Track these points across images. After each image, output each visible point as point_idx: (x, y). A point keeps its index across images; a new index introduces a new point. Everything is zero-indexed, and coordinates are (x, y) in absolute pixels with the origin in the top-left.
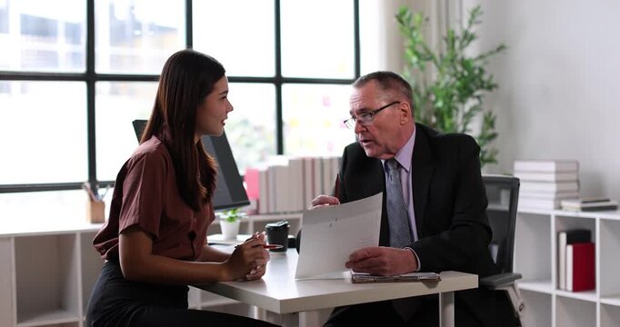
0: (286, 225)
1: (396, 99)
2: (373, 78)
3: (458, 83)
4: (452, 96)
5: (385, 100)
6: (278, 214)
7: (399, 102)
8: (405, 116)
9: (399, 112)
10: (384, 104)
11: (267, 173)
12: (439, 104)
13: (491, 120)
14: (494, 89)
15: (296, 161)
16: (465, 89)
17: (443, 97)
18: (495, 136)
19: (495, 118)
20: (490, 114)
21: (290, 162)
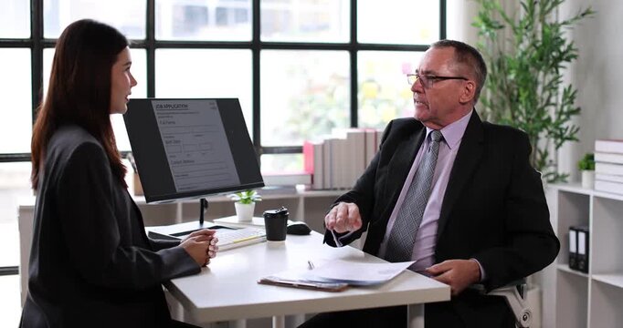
0: (285, 212)
3: (535, 53)
4: (527, 67)
6: (335, 189)
7: (466, 80)
9: (462, 89)
11: (323, 146)
12: (512, 77)
13: (570, 94)
14: (573, 60)
15: (357, 134)
16: (541, 59)
17: (516, 69)
18: (577, 111)
19: (575, 92)
20: (570, 87)
21: (349, 134)
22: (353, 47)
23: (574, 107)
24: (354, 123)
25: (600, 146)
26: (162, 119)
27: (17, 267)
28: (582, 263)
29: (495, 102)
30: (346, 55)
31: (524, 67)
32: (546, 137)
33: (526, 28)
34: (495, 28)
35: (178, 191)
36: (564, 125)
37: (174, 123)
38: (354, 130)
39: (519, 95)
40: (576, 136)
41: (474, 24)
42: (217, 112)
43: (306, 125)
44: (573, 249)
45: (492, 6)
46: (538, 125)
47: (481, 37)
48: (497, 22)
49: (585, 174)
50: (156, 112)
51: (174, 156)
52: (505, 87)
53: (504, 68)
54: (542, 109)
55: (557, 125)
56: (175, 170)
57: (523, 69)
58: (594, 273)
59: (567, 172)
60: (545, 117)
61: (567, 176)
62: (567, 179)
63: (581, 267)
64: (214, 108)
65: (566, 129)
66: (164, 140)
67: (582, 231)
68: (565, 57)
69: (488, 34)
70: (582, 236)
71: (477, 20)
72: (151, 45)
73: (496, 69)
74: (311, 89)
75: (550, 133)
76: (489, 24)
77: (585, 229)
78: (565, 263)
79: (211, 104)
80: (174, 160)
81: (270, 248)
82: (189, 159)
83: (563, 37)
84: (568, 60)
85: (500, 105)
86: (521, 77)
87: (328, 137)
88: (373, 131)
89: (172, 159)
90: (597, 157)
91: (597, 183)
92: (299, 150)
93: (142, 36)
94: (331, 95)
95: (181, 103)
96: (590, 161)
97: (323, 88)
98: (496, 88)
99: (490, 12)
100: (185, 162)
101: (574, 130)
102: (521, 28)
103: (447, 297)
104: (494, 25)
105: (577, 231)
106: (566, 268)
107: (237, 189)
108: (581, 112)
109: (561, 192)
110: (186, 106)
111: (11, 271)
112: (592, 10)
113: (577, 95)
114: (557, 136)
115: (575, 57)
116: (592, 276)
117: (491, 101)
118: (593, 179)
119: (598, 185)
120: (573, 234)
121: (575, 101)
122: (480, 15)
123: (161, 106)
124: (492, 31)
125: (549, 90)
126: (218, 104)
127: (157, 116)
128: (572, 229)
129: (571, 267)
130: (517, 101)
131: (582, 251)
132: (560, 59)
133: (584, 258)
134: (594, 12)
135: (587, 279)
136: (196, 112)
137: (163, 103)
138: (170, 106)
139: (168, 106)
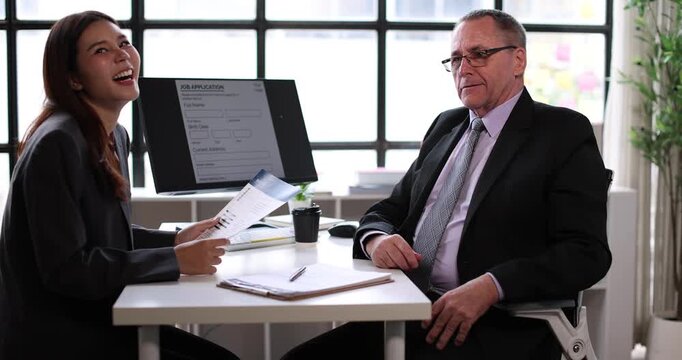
0: (317, 209)
5: (503, 41)
7: (516, 48)
26: (188, 102)
35: (198, 181)
37: (203, 105)
42: (264, 95)
50: (180, 93)
51: (199, 143)
56: (196, 159)
64: (261, 91)
66: (186, 125)
79: (256, 85)
80: (197, 147)
81: (298, 250)
82: (219, 146)
89: (195, 146)
95: (216, 83)
100: (214, 149)
103: (427, 316)
110: (222, 87)
123: (188, 87)
126: (265, 86)
127: (181, 97)
136: (234, 95)
137: (190, 83)
138: (200, 87)
139: (196, 87)
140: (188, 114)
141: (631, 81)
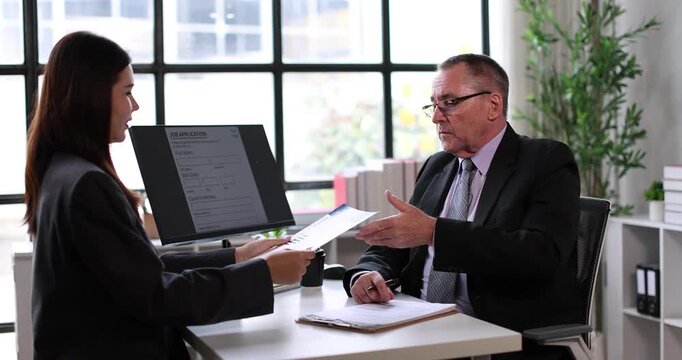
0: (322, 253)
1: (486, 89)
2: (463, 60)
3: (594, 69)
4: (585, 85)
5: (474, 88)
7: (490, 93)
8: (495, 109)
9: (488, 105)
10: (470, 92)
11: (357, 179)
12: (568, 96)
13: (635, 114)
14: (637, 76)
15: (393, 165)
16: (601, 76)
17: (572, 88)
18: (642, 134)
19: (640, 112)
20: (634, 107)
21: (385, 166)
22: (387, 68)
23: (638, 129)
24: (389, 153)
25: (669, 172)
26: (178, 150)
27: (12, 324)
28: (653, 306)
29: (548, 126)
30: (378, 77)
31: (581, 85)
32: (608, 163)
33: (583, 41)
34: (548, 41)
35: (198, 231)
36: (628, 150)
37: (191, 153)
38: (389, 161)
39: (575, 117)
40: (642, 162)
41: (524, 38)
42: (239, 140)
43: (330, 160)
44: (641, 290)
45: (543, 17)
46: (599, 150)
47: (532, 53)
48: (550, 35)
49: (653, 206)
50: (170, 141)
51: (194, 191)
52: (559, 108)
53: (558, 86)
54: (603, 131)
55: (620, 151)
56: (193, 207)
57: (580, 88)
58: (667, 317)
59: (631, 204)
60: (606, 142)
61: (632, 207)
62: (632, 211)
63: (651, 311)
64: (236, 136)
65: (631, 154)
66: (180, 173)
67: (651, 269)
68: (627, 73)
69: (539, 49)
70: (651, 275)
71: (529, 33)
72: (159, 69)
73: (549, 89)
74: (334, 119)
75: (612, 159)
76: (542, 38)
77: (654, 267)
78: (632, 306)
79: (232, 131)
80: (192, 195)
81: (305, 295)
82: (210, 194)
83: (624, 50)
84: (632, 76)
85: (553, 129)
86: (579, 96)
87: (361, 169)
88: (412, 162)
89: (190, 194)
90: (666, 186)
91: (667, 214)
92: (328, 185)
93: (150, 60)
94: (358, 126)
95: (201, 130)
96: (658, 190)
97: (349, 119)
98: (549, 110)
99: (541, 24)
100: (207, 197)
101: (640, 155)
102: (577, 42)
103: (518, 347)
104: (546, 38)
105: (646, 270)
106: (634, 312)
107: (263, 228)
108: (647, 135)
109: (626, 226)
110: (204, 134)
111: (5, 328)
112: (658, 20)
113: (642, 115)
114: (619, 163)
115: (639, 72)
116: (664, 320)
117: (544, 125)
118: (663, 210)
119: (669, 217)
120: (640, 274)
121: (641, 122)
122: (531, 27)
123: (176, 134)
124: (545, 44)
125: (609, 111)
126: (240, 131)
127: (171, 145)
128: (639, 267)
129: (639, 311)
130: (575, 123)
131: (652, 292)
132: (622, 75)
133: (655, 300)
134: (660, 23)
135: (658, 325)
136: (216, 141)
137: (178, 130)
138: (186, 134)
139: (184, 134)
140: (181, 162)
141: (523, 117)
